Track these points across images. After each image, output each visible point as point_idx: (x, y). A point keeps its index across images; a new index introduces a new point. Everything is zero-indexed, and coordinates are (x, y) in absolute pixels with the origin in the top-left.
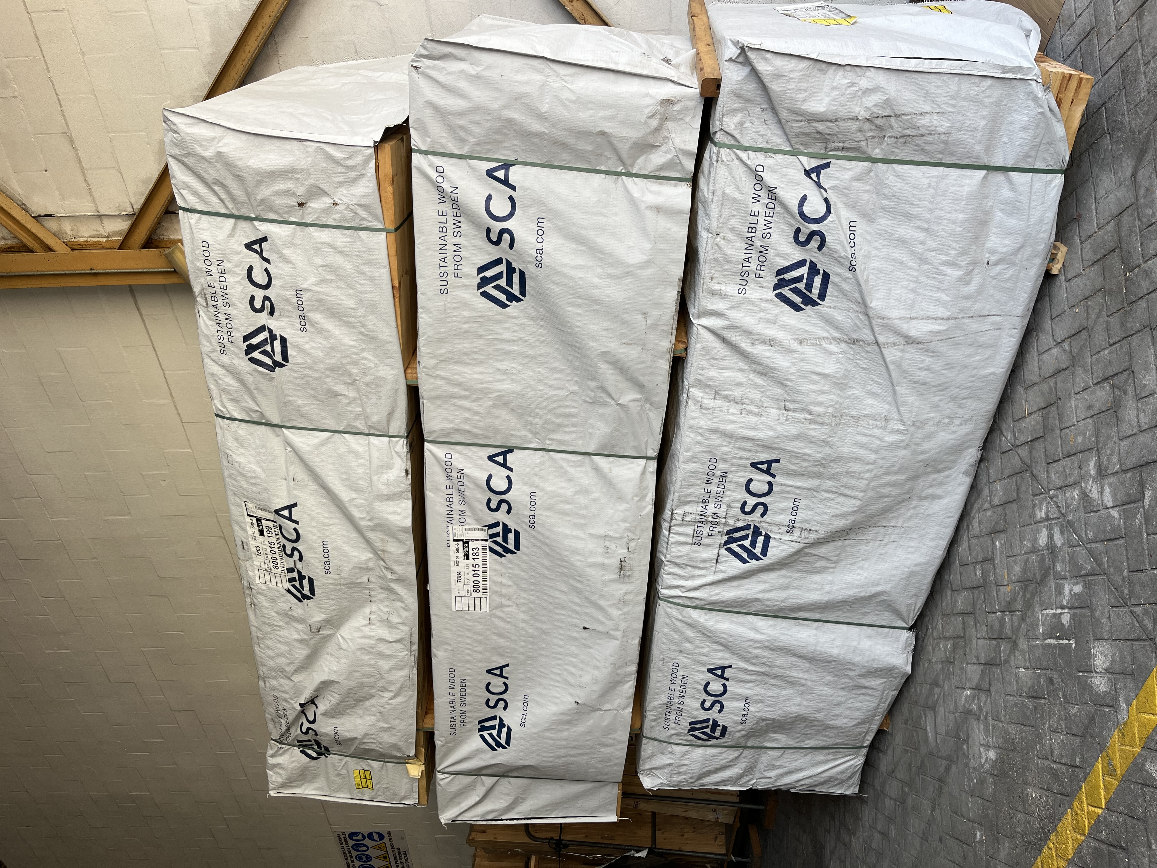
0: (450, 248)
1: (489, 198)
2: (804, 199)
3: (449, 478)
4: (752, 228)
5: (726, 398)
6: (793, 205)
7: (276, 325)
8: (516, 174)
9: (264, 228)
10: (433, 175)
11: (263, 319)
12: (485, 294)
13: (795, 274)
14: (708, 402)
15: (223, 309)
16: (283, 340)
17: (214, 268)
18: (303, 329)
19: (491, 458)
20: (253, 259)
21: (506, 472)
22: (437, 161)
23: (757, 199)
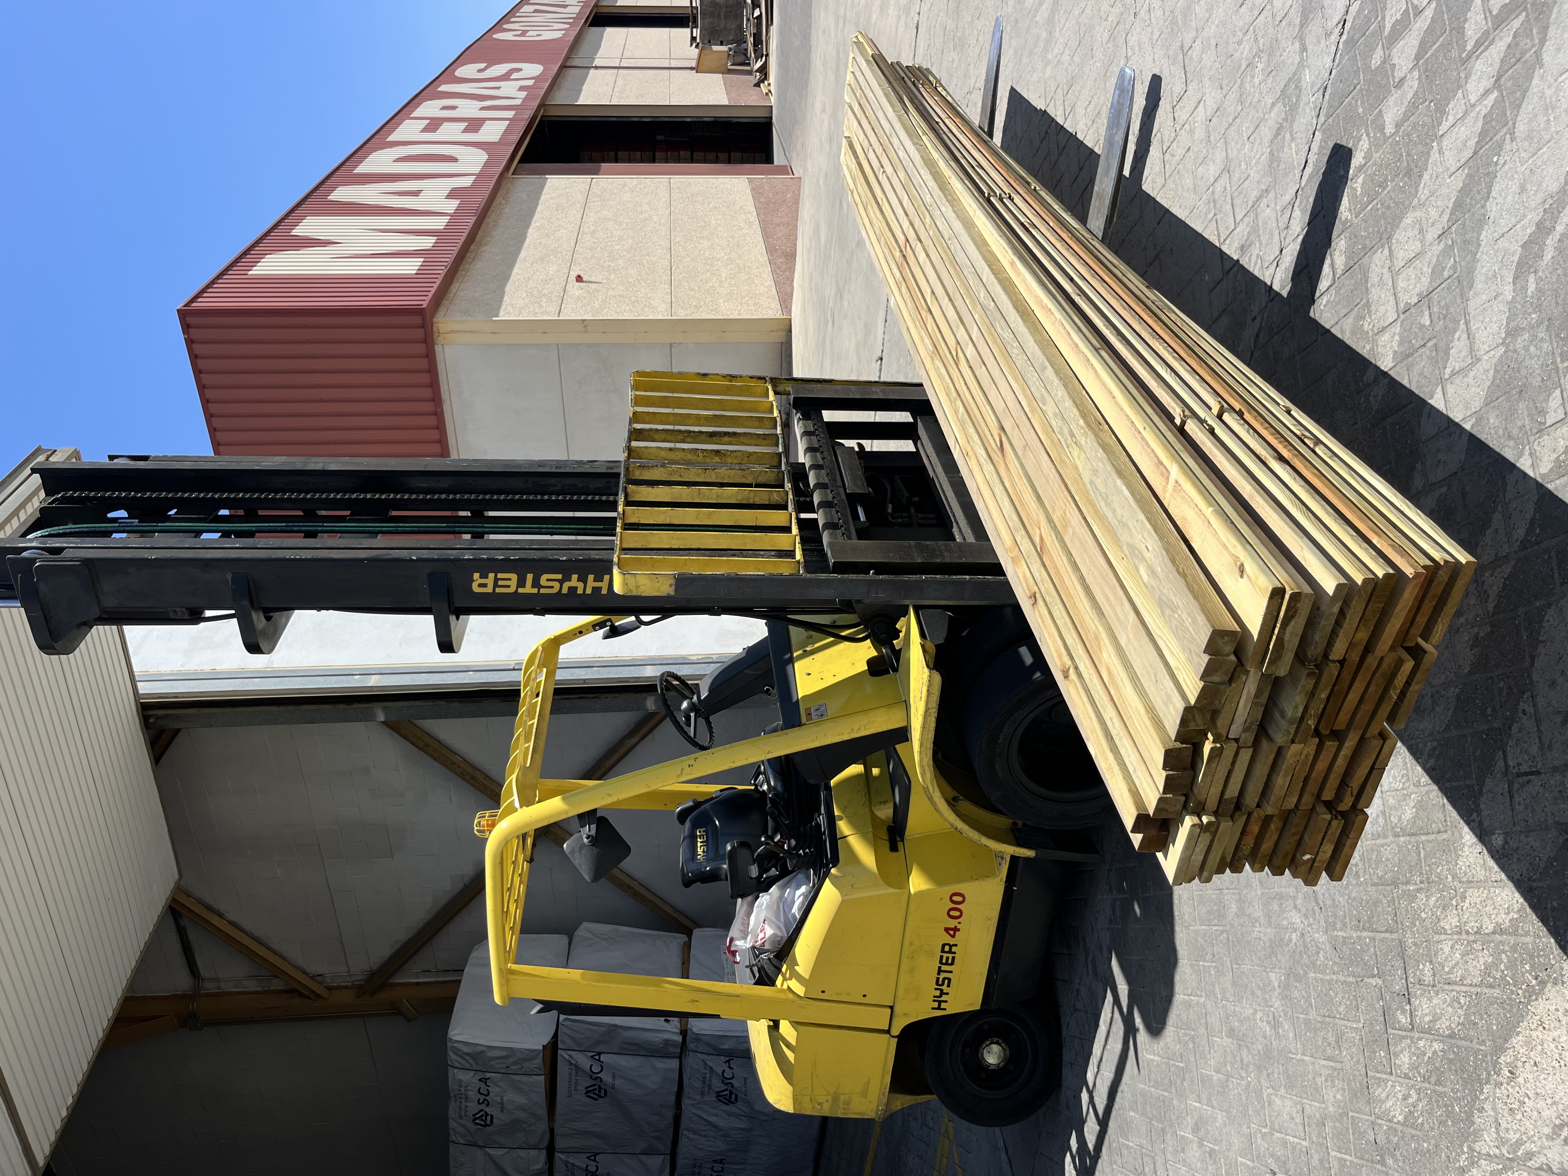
0: (573, 1081)
1: (591, 1066)
2: (724, 1071)
3: (567, 1167)
4: (704, 1078)
5: (700, 1135)
6: (720, 1073)
7: (487, 1110)
8: (603, 1057)
9: (488, 1075)
10: (567, 1057)
11: (483, 1107)
12: (588, 1096)
13: (725, 1093)
14: (691, 1136)
15: (464, 1103)
16: (492, 1116)
17: (463, 1089)
18: (502, 1111)
19: (588, 1158)
20: (482, 1085)
21: (595, 1164)
22: (569, 1052)
23: (705, 1068)
